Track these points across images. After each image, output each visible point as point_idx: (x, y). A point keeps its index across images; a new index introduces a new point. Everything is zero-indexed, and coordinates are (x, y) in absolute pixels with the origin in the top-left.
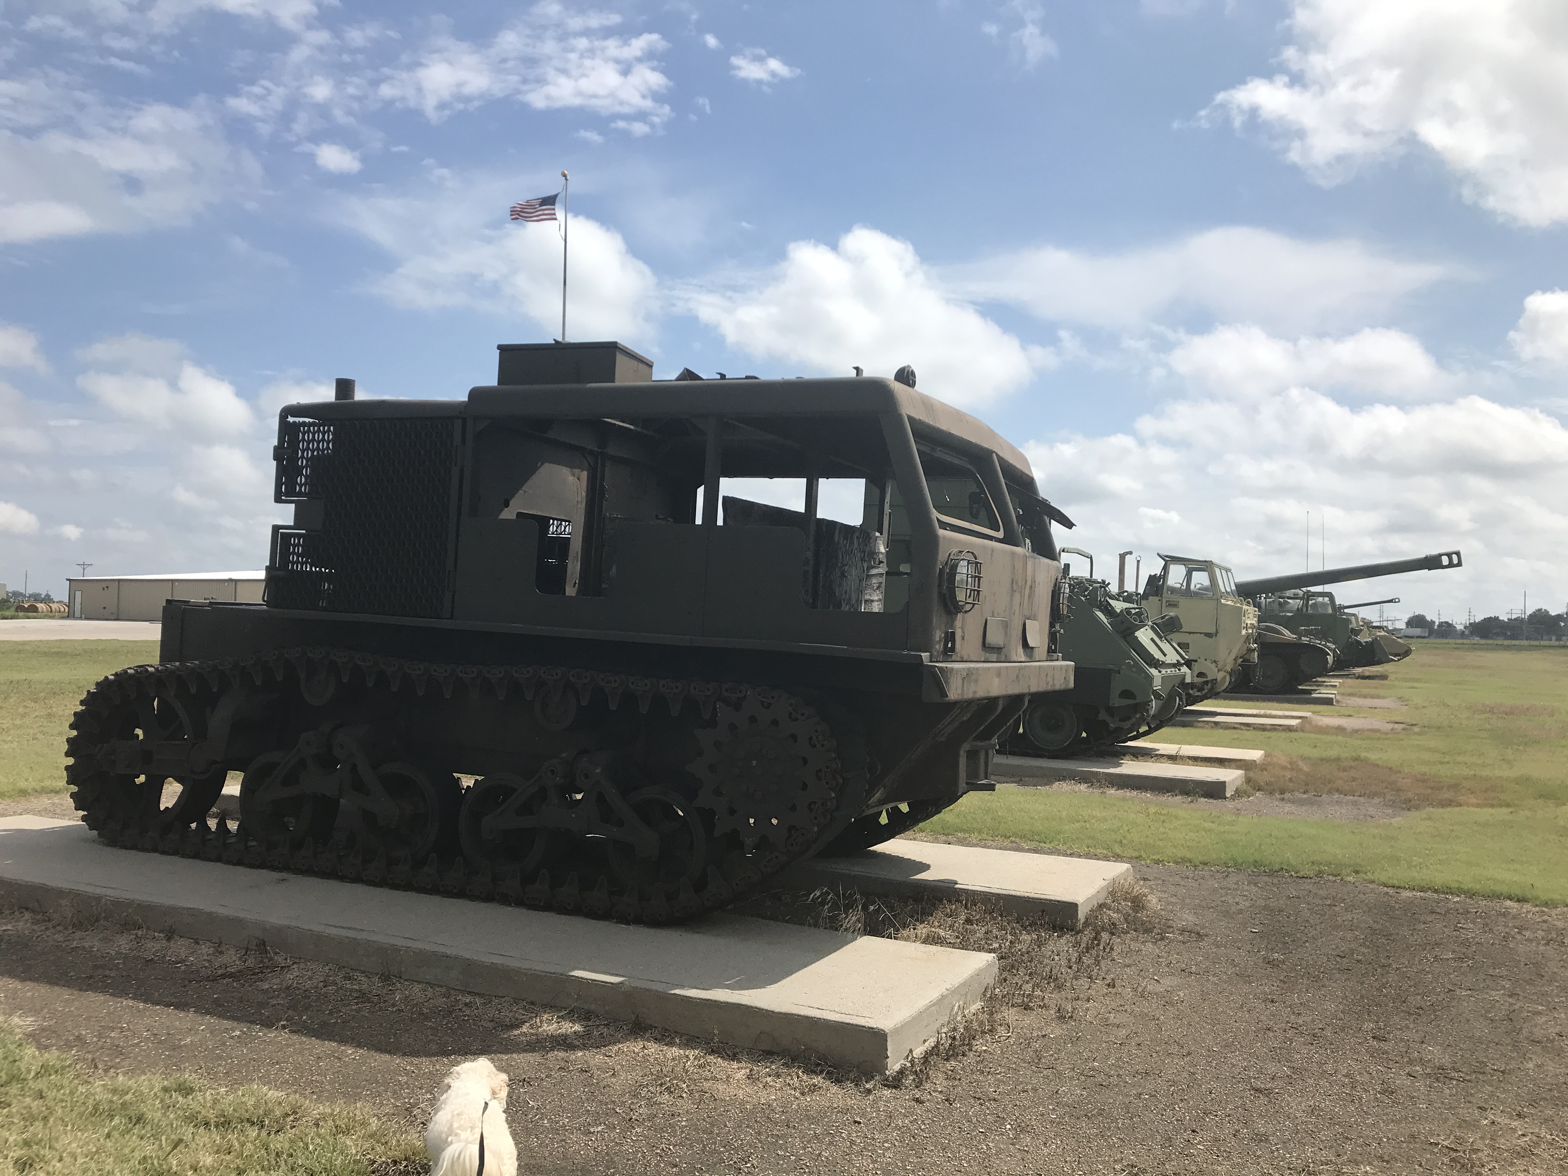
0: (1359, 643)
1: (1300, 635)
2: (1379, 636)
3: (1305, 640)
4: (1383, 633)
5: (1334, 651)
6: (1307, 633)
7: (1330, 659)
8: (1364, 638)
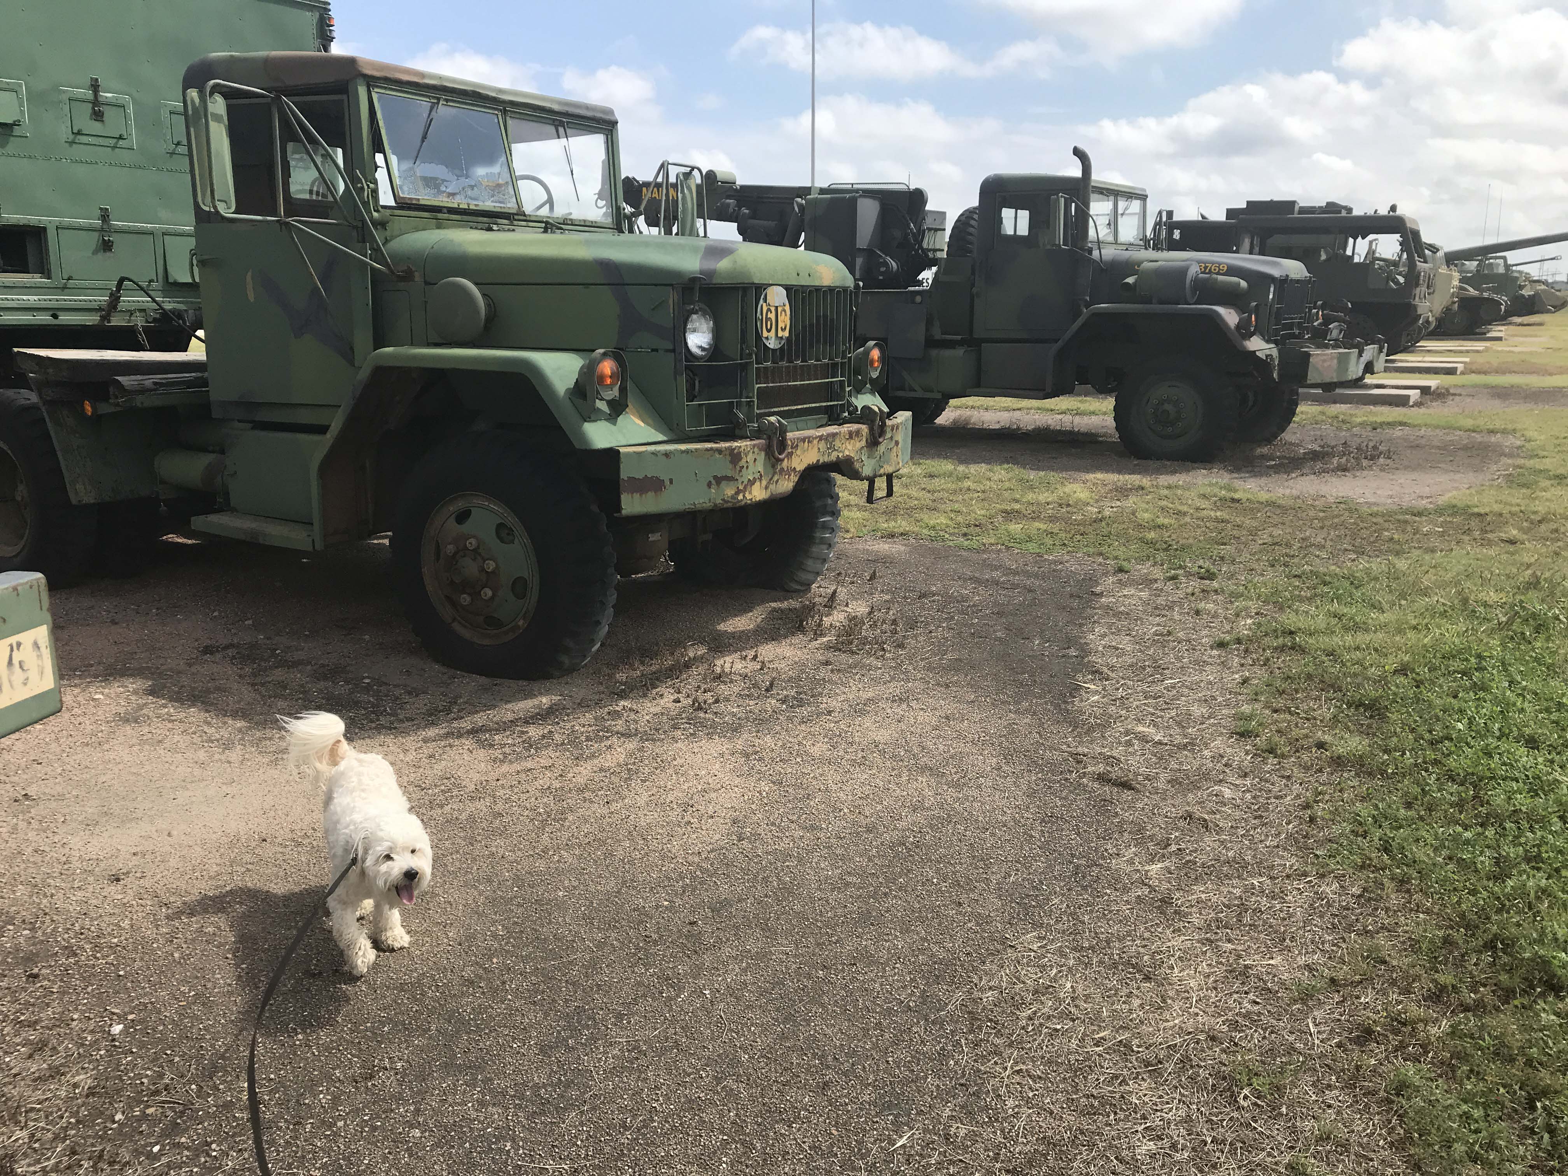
0: (1523, 295)
1: (1482, 291)
2: (1541, 290)
3: (1486, 295)
4: (1543, 287)
5: (1506, 302)
6: (1488, 289)
7: (1503, 307)
8: (1527, 292)
